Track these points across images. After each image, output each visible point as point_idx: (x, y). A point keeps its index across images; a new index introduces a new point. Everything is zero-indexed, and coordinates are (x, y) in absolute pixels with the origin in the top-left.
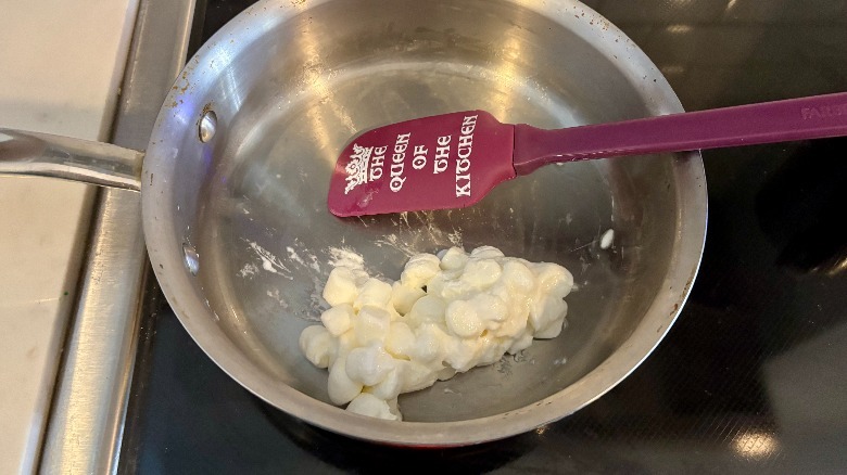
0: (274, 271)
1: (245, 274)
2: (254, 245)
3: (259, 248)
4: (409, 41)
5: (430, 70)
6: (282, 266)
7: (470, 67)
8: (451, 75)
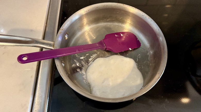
0: (79, 66)
1: (73, 66)
2: (75, 60)
3: (76, 61)
4: (108, 19)
5: (112, 25)
6: (81, 65)
7: (120, 24)
8: (116, 26)
